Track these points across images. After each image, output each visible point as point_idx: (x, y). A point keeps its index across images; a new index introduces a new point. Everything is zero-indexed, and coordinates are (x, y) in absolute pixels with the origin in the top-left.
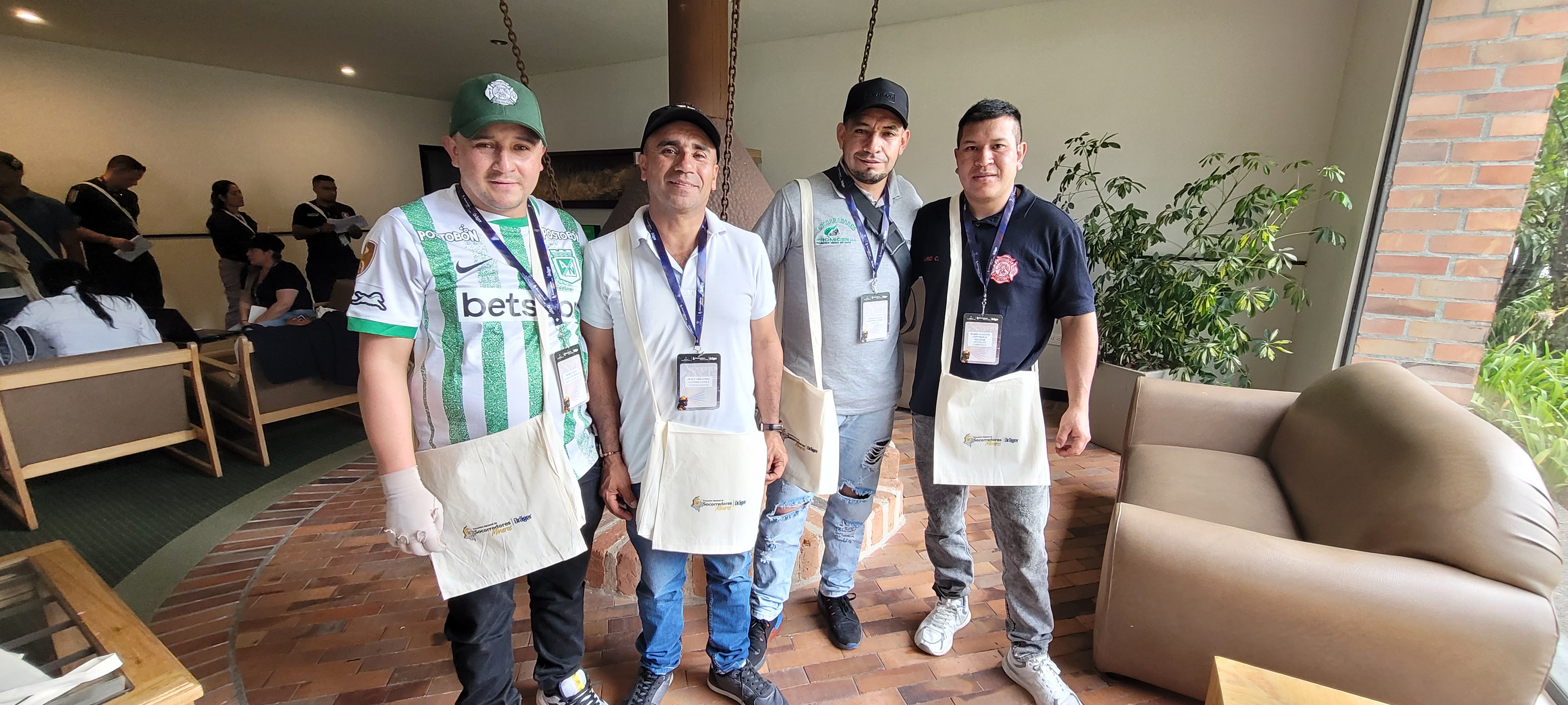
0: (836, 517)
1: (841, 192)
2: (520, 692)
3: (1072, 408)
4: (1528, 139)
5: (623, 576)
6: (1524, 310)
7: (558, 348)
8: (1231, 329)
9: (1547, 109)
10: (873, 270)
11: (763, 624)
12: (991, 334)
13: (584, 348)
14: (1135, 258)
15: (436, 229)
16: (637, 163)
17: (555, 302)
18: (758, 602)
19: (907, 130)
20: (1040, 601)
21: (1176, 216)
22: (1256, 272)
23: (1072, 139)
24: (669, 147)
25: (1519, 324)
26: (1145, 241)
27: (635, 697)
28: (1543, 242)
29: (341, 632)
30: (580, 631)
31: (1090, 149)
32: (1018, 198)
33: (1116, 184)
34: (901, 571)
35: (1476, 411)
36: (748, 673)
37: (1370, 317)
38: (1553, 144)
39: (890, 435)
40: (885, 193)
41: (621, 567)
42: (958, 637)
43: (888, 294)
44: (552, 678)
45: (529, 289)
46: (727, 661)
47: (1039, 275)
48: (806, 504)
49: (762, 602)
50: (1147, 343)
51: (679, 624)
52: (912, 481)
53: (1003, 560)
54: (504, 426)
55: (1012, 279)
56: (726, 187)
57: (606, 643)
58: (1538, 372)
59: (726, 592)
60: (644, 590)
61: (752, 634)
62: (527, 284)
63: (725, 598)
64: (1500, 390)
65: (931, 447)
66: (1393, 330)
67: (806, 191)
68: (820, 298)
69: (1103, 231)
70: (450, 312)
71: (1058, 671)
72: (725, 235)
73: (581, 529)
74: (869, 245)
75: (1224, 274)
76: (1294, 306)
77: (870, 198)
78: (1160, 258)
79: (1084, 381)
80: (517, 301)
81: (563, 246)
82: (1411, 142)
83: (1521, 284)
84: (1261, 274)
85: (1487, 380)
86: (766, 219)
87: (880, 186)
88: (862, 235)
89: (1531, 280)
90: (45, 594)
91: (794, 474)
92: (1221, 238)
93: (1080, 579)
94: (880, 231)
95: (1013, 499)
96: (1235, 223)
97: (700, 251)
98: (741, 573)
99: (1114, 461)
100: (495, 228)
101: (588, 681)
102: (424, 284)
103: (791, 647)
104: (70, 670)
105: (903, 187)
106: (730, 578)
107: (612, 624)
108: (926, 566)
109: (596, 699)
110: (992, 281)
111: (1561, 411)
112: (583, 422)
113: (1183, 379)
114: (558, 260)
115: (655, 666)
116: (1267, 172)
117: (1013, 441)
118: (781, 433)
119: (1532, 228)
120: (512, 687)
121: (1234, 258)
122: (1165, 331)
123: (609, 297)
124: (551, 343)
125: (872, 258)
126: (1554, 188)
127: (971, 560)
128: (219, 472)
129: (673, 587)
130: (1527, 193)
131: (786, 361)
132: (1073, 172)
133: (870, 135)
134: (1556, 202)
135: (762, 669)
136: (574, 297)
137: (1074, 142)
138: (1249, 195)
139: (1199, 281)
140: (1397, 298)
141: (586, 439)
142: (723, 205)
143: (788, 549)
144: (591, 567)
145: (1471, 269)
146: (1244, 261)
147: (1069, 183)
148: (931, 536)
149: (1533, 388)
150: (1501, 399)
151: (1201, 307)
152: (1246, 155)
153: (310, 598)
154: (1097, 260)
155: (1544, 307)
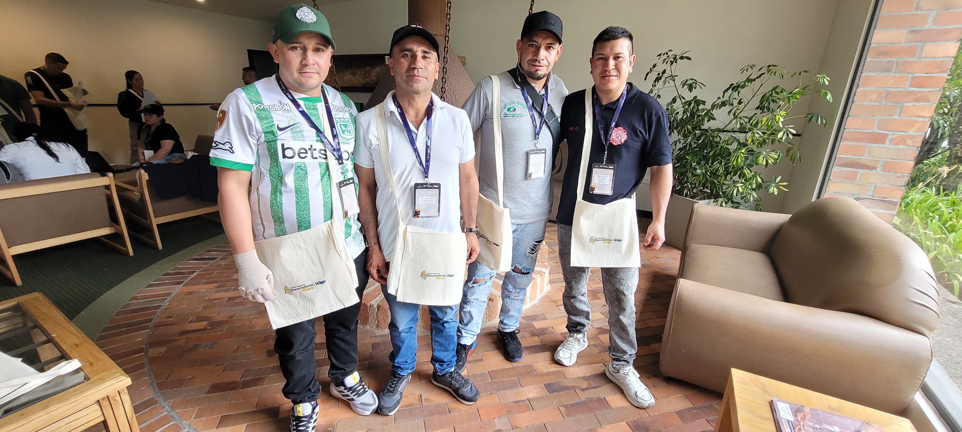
0: (509, 285)
1: (518, 84)
2: (320, 384)
3: (655, 221)
4: (945, 59)
5: (380, 318)
6: (930, 166)
7: (341, 179)
8: (753, 175)
9: (959, 41)
10: (536, 135)
11: (464, 346)
12: (609, 176)
13: (356, 180)
14: (696, 130)
15: (264, 103)
16: (387, 63)
17: (339, 150)
18: (462, 334)
19: (561, 45)
20: (630, 335)
21: (724, 104)
22: (770, 140)
23: (661, 54)
24: (406, 52)
25: (926, 175)
26: (703, 120)
27: (389, 387)
28: (945, 125)
29: (211, 348)
30: (355, 349)
31: (672, 60)
32: (628, 91)
33: (687, 83)
34: (547, 317)
35: (895, 227)
36: (456, 375)
37: (838, 169)
38: (959, 63)
39: (543, 237)
40: (546, 86)
41: (379, 313)
42: (580, 355)
43: (545, 150)
44: (339, 376)
45: (323, 142)
46: (443, 368)
47: (640, 140)
48: (491, 277)
49: (464, 334)
50: (701, 183)
51: (414, 346)
52: (555, 264)
53: (609, 311)
54: (308, 227)
55: (623, 142)
56: (444, 80)
57: (371, 357)
58: (935, 204)
59: (442, 328)
60: (393, 326)
61: (458, 352)
62: (321, 139)
63: (442, 331)
64: (911, 215)
65: (570, 244)
66: (851, 178)
67: (496, 83)
68: (503, 151)
69: (678, 113)
70: (273, 155)
71: (639, 376)
72: (444, 110)
73: (356, 289)
74: (535, 119)
75: (751, 141)
76: (792, 162)
77: (536, 89)
78: (712, 130)
79: (663, 206)
80: (315, 150)
81: (343, 116)
82: (873, 60)
83: (930, 150)
84: (773, 142)
85: (903, 209)
86: (470, 101)
87: (543, 81)
88: (530, 112)
89: (936, 148)
90: (30, 324)
91: (485, 259)
92: (750, 119)
93: (654, 323)
94: (541, 110)
95: (617, 275)
96: (759, 109)
97: (428, 119)
98: (451, 317)
99: (677, 254)
100: (301, 102)
101: (361, 378)
102: (257, 137)
103: (481, 360)
104: (49, 369)
105: (557, 83)
106: (444, 320)
107: (374, 346)
108: (562, 315)
109: (366, 388)
110: (611, 144)
111: (946, 228)
112: (356, 226)
113: (721, 206)
114: (340, 125)
115: (400, 370)
116: (781, 77)
117: (619, 241)
118: (477, 234)
119: (941, 116)
120: (315, 381)
121: (757, 131)
122: (712, 176)
123: (372, 148)
124: (337, 176)
125: (536, 127)
126: (956, 91)
127: (590, 311)
128: (131, 253)
129: (411, 324)
130: (940, 94)
131: (481, 190)
132: (661, 75)
133: (538, 48)
134: (957, 100)
135: (464, 373)
136: (351, 149)
137: (662, 56)
138: (769, 92)
139: (735, 145)
140: (855, 158)
141: (358, 236)
142: (442, 92)
143: (480, 303)
144: (361, 312)
145: (902, 141)
146: (763, 133)
147: (658, 82)
148: (566, 297)
149: (931, 214)
150: (911, 220)
151: (735, 161)
152: (769, 66)
153: (191, 329)
154: (673, 131)
155: (942, 165)
